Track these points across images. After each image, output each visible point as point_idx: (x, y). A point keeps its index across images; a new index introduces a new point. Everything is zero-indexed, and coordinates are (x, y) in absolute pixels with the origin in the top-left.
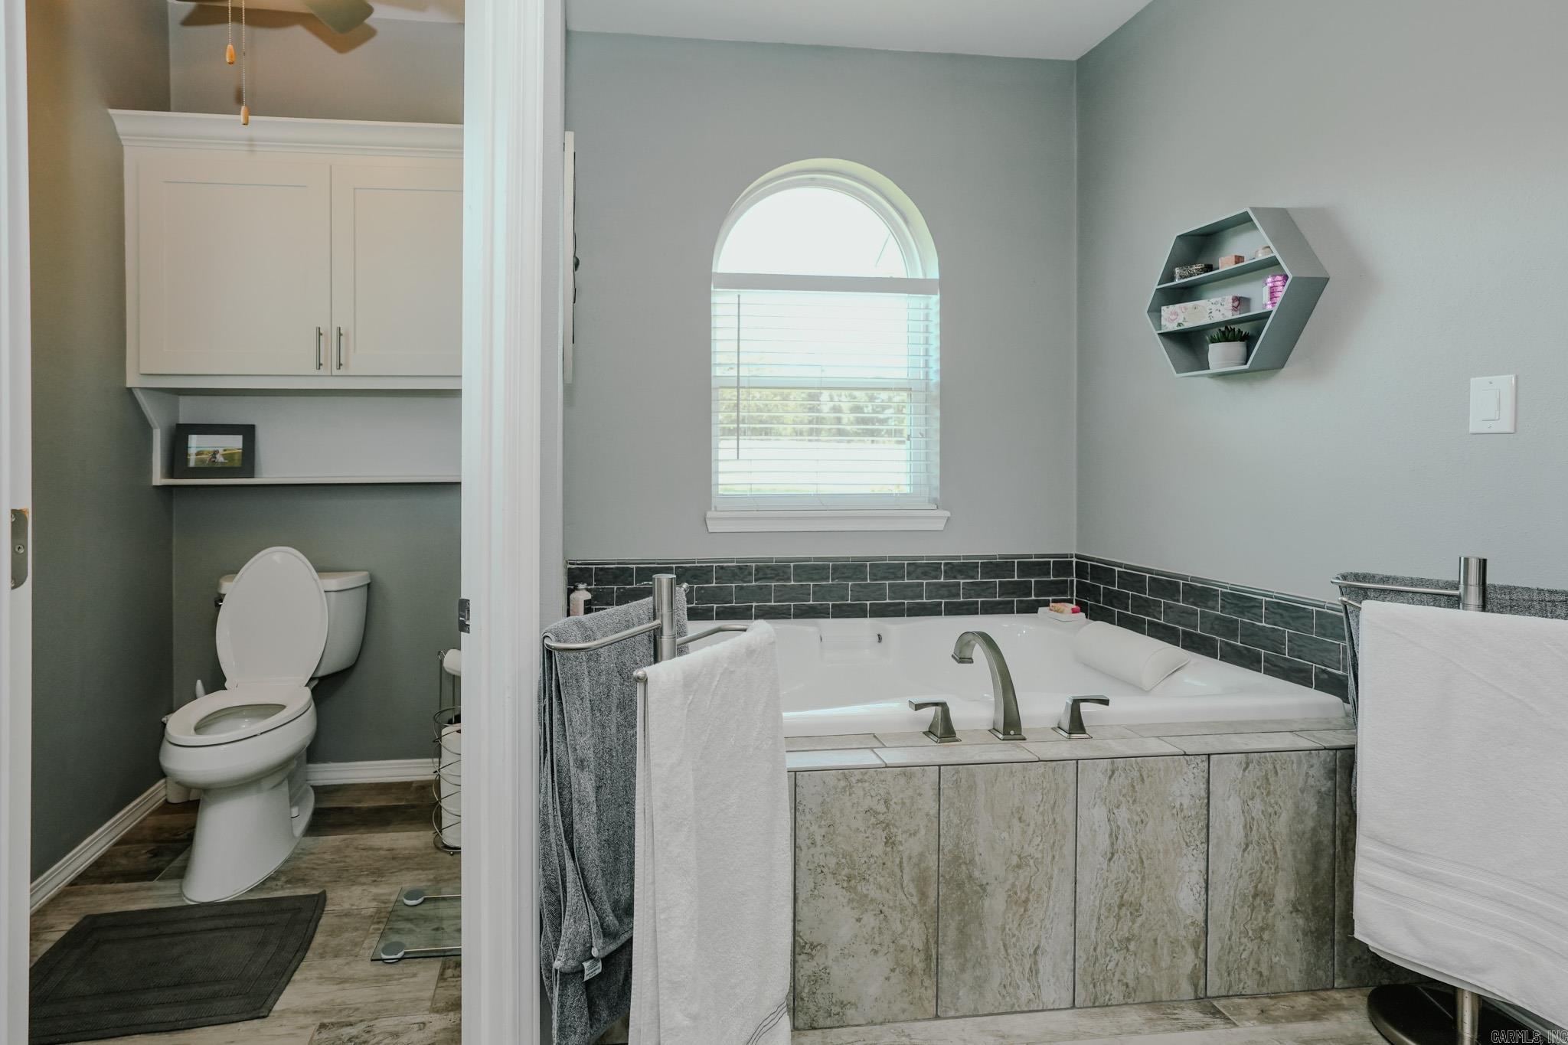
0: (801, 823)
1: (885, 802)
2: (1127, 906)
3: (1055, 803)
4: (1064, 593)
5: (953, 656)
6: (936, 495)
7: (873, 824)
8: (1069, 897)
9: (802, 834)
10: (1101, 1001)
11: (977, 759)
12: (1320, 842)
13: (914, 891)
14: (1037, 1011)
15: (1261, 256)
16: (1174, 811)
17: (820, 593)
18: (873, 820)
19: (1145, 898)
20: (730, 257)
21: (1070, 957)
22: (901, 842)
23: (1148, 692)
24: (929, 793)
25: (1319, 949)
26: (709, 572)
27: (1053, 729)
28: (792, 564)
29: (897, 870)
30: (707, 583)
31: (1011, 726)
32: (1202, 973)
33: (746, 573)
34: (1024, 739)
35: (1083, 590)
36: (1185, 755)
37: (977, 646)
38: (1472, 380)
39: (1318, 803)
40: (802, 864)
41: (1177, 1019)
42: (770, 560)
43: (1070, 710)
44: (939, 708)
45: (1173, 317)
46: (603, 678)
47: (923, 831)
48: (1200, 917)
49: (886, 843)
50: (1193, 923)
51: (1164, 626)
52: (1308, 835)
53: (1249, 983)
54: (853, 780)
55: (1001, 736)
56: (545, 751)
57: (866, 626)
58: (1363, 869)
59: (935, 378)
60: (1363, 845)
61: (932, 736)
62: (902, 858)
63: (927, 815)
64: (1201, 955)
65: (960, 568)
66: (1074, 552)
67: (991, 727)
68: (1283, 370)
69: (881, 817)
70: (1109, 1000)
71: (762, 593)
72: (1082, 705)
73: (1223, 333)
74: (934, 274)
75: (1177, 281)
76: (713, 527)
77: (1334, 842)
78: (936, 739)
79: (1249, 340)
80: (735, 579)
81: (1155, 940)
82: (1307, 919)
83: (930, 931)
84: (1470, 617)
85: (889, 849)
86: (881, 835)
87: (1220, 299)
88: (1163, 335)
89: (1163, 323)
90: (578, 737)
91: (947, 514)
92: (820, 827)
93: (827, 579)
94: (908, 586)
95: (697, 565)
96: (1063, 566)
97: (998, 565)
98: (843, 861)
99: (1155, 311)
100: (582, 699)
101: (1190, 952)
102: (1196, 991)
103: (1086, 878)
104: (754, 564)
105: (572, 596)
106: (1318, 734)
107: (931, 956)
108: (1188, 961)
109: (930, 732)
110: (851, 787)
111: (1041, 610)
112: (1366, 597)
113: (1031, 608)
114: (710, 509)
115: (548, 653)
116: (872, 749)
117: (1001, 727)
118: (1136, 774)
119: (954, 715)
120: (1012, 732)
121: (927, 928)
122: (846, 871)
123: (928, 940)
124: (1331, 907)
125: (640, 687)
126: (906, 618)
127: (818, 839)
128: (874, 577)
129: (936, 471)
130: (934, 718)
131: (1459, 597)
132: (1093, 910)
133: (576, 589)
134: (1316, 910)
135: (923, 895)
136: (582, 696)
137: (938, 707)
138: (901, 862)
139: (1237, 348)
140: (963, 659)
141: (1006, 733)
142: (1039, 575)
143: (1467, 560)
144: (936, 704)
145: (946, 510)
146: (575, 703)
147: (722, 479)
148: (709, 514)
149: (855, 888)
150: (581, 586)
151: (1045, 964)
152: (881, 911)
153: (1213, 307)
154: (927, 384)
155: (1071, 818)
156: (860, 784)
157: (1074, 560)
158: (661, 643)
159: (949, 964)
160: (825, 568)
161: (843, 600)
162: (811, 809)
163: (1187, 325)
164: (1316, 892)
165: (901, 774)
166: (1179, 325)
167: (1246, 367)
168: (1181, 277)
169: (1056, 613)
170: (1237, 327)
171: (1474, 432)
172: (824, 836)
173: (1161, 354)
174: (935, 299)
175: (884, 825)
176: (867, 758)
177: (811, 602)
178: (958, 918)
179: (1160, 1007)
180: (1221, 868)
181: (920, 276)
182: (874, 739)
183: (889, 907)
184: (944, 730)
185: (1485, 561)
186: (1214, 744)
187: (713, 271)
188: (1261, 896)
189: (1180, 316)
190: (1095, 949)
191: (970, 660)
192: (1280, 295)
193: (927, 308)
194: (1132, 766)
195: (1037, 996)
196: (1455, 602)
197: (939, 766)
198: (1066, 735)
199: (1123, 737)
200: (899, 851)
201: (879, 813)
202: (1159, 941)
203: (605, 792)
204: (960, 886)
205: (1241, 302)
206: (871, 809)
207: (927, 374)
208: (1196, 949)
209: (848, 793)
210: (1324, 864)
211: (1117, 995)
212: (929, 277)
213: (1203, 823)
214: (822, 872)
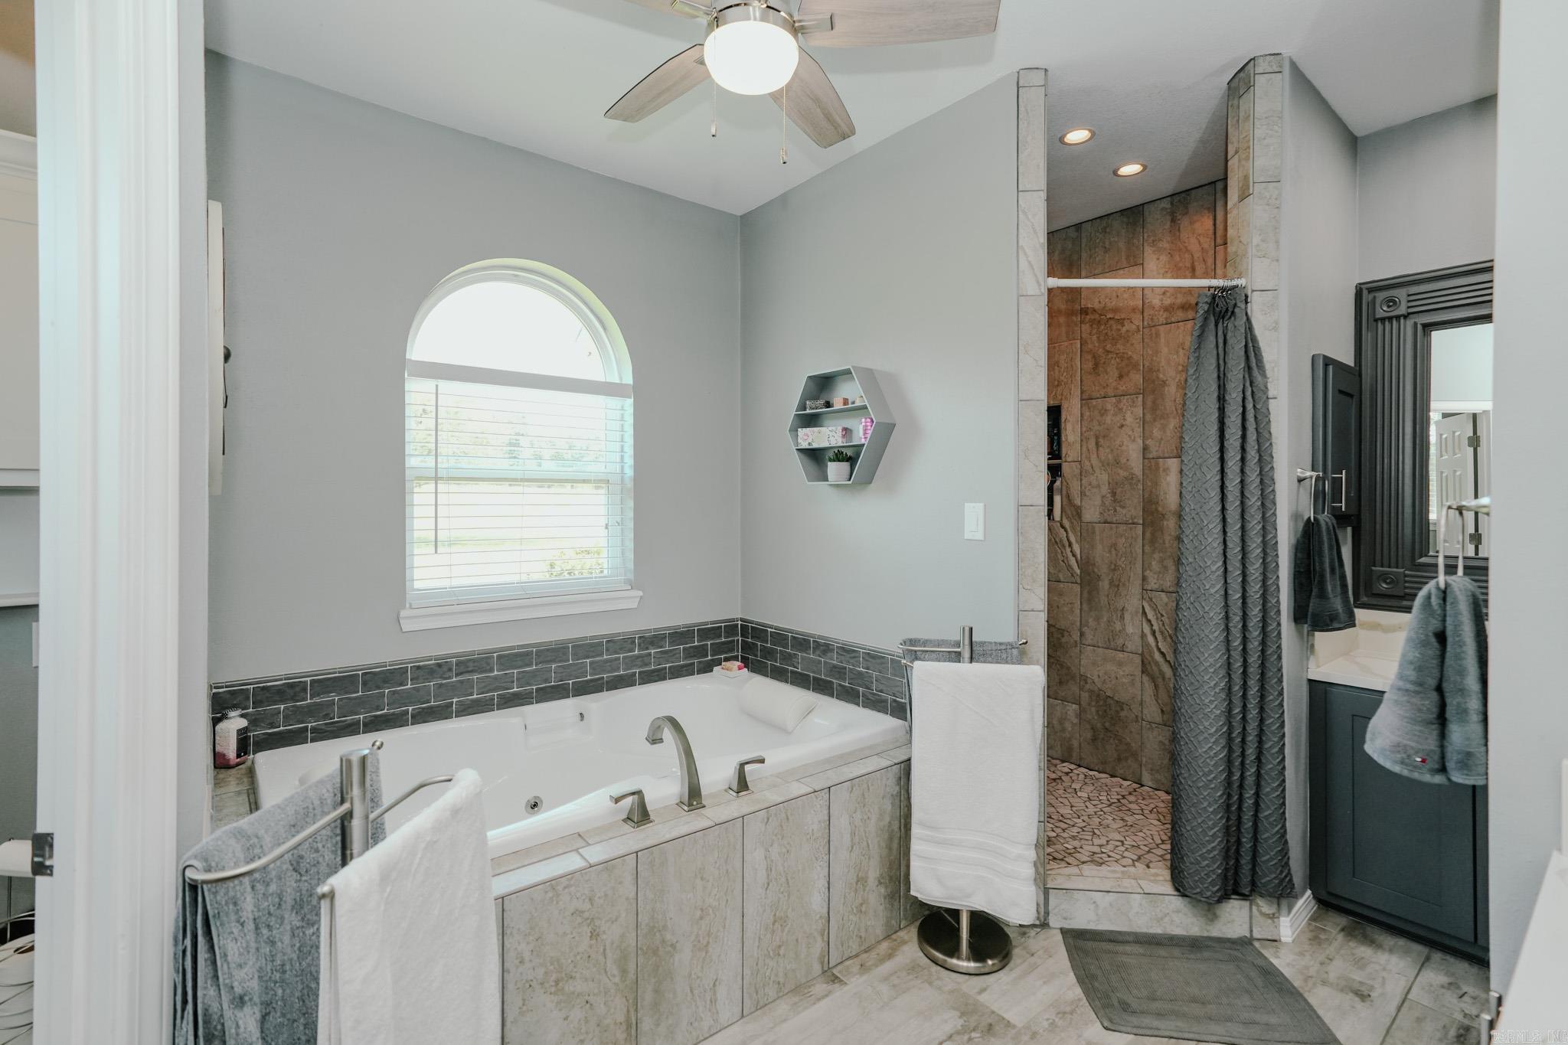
0: (509, 946)
1: (590, 900)
2: (780, 920)
3: (727, 857)
4: (732, 650)
5: (646, 739)
6: (631, 576)
7: (579, 924)
8: (738, 929)
9: (510, 956)
10: (761, 1004)
11: (668, 837)
12: (893, 830)
13: (616, 972)
14: (717, 1032)
15: (858, 403)
16: (808, 837)
17: (524, 679)
18: (579, 920)
19: (790, 910)
20: (424, 345)
21: (740, 977)
22: (604, 932)
23: (790, 733)
24: (629, 879)
25: (892, 905)
26: (404, 673)
27: (726, 791)
28: (495, 655)
29: (601, 958)
30: (401, 684)
31: (694, 796)
32: (826, 954)
33: (445, 669)
34: (704, 807)
35: (746, 647)
36: (815, 792)
37: (666, 730)
38: (966, 504)
39: (892, 803)
40: (510, 986)
41: (811, 996)
42: (473, 653)
43: (737, 772)
44: (636, 797)
45: (806, 437)
46: (273, 888)
47: (623, 915)
48: (825, 911)
49: (591, 937)
50: (820, 917)
51: (800, 674)
52: (886, 828)
53: (854, 947)
54: (560, 888)
55: (686, 808)
56: (185, 1002)
57: (568, 706)
58: (916, 846)
59: (629, 472)
60: (916, 830)
61: (630, 822)
62: (605, 946)
63: (627, 899)
64: (826, 939)
65: (651, 640)
66: (739, 616)
67: (678, 801)
68: (872, 484)
69: (586, 915)
70: (767, 999)
71: (465, 687)
72: (747, 768)
73: (836, 454)
74: (628, 379)
75: (808, 411)
76: (407, 626)
77: (900, 828)
78: (633, 824)
79: (852, 460)
80: (433, 678)
81: (797, 940)
82: (886, 887)
83: (631, 1001)
84: (965, 667)
85: (593, 942)
86: (587, 930)
87: (834, 428)
88: (800, 450)
89: (800, 441)
90: (235, 972)
91: (641, 593)
92: (528, 943)
93: (530, 665)
94: (607, 661)
95: (388, 668)
96: (731, 628)
97: (682, 633)
98: (552, 967)
99: (794, 430)
100: (242, 925)
101: (819, 939)
102: (823, 967)
103: (750, 910)
104: (454, 660)
105: (220, 726)
106: (891, 753)
107: (632, 1023)
108: (819, 946)
109: (628, 819)
110: (558, 895)
111: (716, 669)
112: (917, 659)
113: (707, 668)
114: (404, 607)
115: (192, 889)
116: (577, 850)
117: (686, 799)
118: (784, 815)
119: (648, 798)
120: (695, 803)
121: (627, 1000)
122: (554, 976)
123: (628, 1011)
124: (899, 874)
125: (325, 906)
126: (605, 693)
127: (527, 955)
128: (576, 656)
129: (630, 555)
130: (632, 806)
131: (960, 653)
132: (756, 934)
133: (224, 717)
134: (891, 878)
135: (624, 972)
136: (242, 920)
137: (634, 796)
138: (605, 950)
139: (845, 466)
140: (655, 740)
141: (690, 805)
142: (713, 639)
143: (964, 628)
144: (633, 794)
145: (640, 590)
146: (232, 933)
147: (417, 574)
148: (403, 614)
149: (563, 989)
150: (232, 714)
151: (722, 992)
152: (587, 1002)
153: (831, 434)
154: (622, 477)
155: (738, 865)
156: (566, 890)
157: (740, 622)
158: (351, 829)
159: (647, 1024)
160: (529, 654)
161: (546, 683)
162: (519, 930)
163: (815, 446)
164: (890, 868)
165: (603, 871)
166: (809, 444)
167: (850, 482)
168: (811, 408)
169: (726, 671)
170: (845, 451)
171: (969, 538)
172: (532, 951)
173: (797, 465)
174: (630, 402)
175: (588, 921)
176: (572, 863)
177: (515, 689)
178: (653, 980)
179: (799, 990)
180: (837, 870)
181: (617, 381)
182: (578, 838)
183: (594, 995)
184: (640, 815)
185: (972, 629)
186: (833, 777)
187: (408, 357)
188: (861, 880)
189: (811, 437)
190: (757, 964)
191: (661, 740)
192: (870, 432)
193: (622, 409)
194: (780, 810)
195: (716, 1021)
196: (957, 657)
197: (637, 852)
198: (735, 794)
199: (775, 786)
200: (602, 940)
201: (585, 911)
202: (799, 940)
203: (275, 1018)
204: (655, 952)
205: (847, 432)
206: (577, 910)
207: (622, 467)
208: (823, 935)
209: (555, 902)
210: (895, 845)
211: (772, 992)
212: (624, 382)
213: (826, 840)
214: (530, 986)
